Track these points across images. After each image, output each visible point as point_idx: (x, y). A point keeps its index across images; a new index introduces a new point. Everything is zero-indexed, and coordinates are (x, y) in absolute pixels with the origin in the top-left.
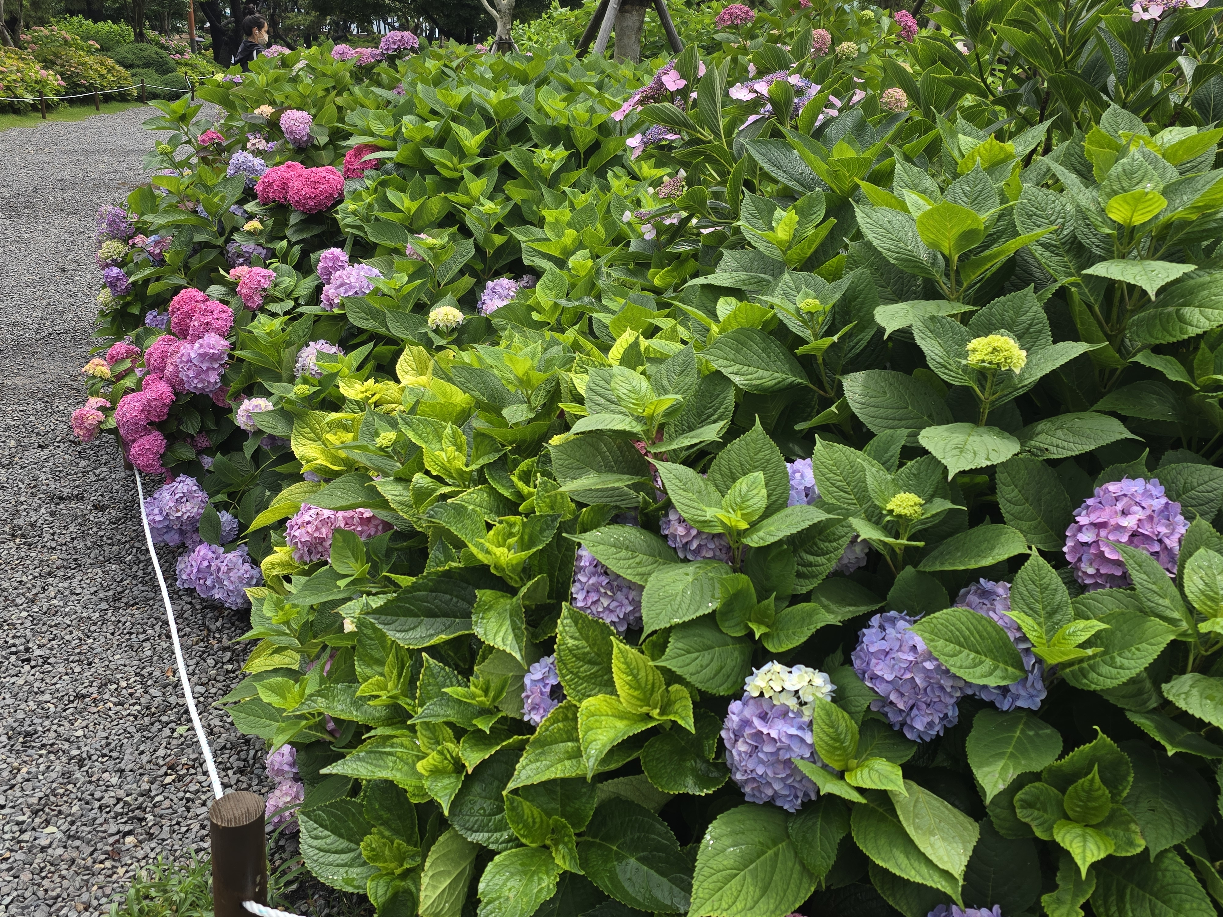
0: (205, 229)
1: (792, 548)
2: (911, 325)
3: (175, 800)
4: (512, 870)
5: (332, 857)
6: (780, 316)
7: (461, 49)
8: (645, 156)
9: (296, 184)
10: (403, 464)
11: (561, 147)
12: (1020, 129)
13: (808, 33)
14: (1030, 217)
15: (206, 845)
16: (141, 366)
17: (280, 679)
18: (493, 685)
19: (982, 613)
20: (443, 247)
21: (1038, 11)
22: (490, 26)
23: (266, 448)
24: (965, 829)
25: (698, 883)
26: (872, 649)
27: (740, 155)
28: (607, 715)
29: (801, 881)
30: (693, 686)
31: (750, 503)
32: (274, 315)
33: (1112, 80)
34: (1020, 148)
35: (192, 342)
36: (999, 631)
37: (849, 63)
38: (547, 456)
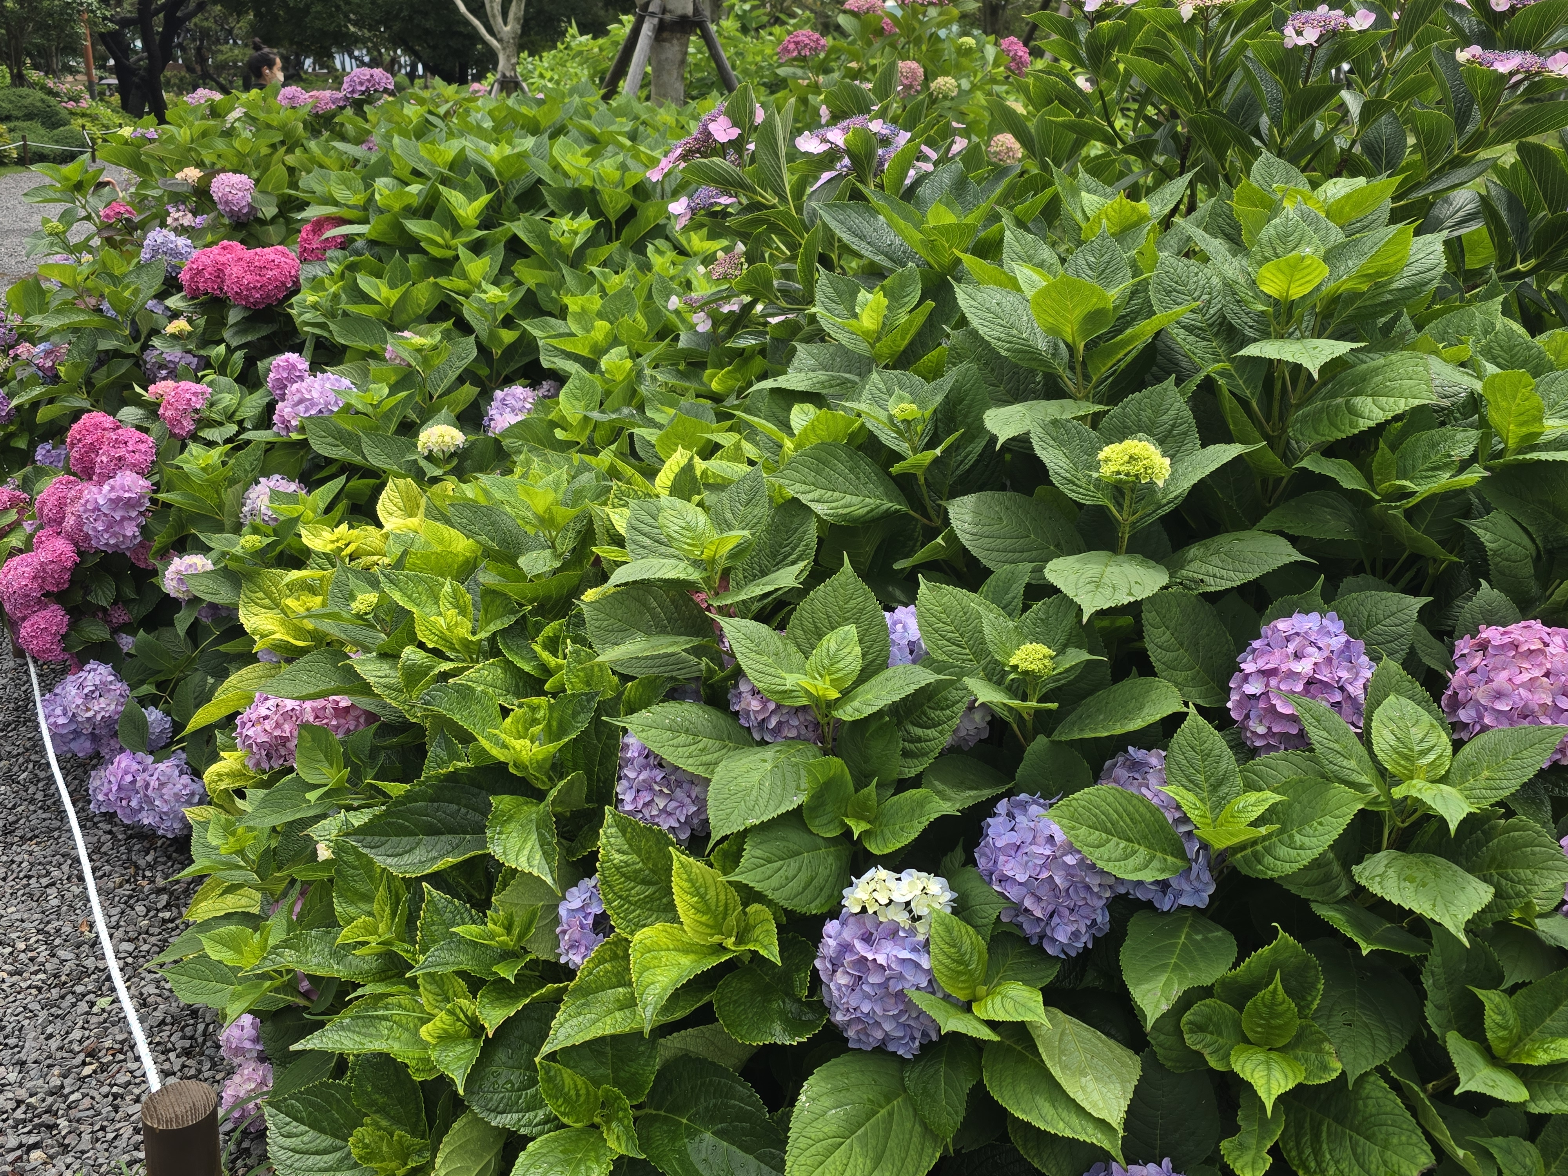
0: (114, 334)
1: (895, 720)
2: (1028, 433)
3: (98, 1098)
4: (551, 1160)
5: (312, 1160)
6: (869, 425)
7: (450, 90)
8: (694, 226)
9: (235, 271)
10: (388, 635)
11: (585, 215)
12: (1158, 184)
13: (892, 66)
14: (1168, 293)
15: (142, 1155)
16: (31, 518)
17: (233, 927)
18: (517, 919)
19: (1133, 790)
20: (435, 348)
21: (1170, 35)
22: (488, 61)
23: (206, 621)
24: (1124, 1065)
25: (792, 1159)
26: (999, 844)
27: (813, 222)
28: (668, 949)
29: (923, 1145)
30: (776, 904)
31: (840, 665)
32: (211, 444)
33: (1265, 121)
34: (1157, 208)
35: (100, 484)
36: (1154, 811)
37: (948, 104)
38: (580, 615)
